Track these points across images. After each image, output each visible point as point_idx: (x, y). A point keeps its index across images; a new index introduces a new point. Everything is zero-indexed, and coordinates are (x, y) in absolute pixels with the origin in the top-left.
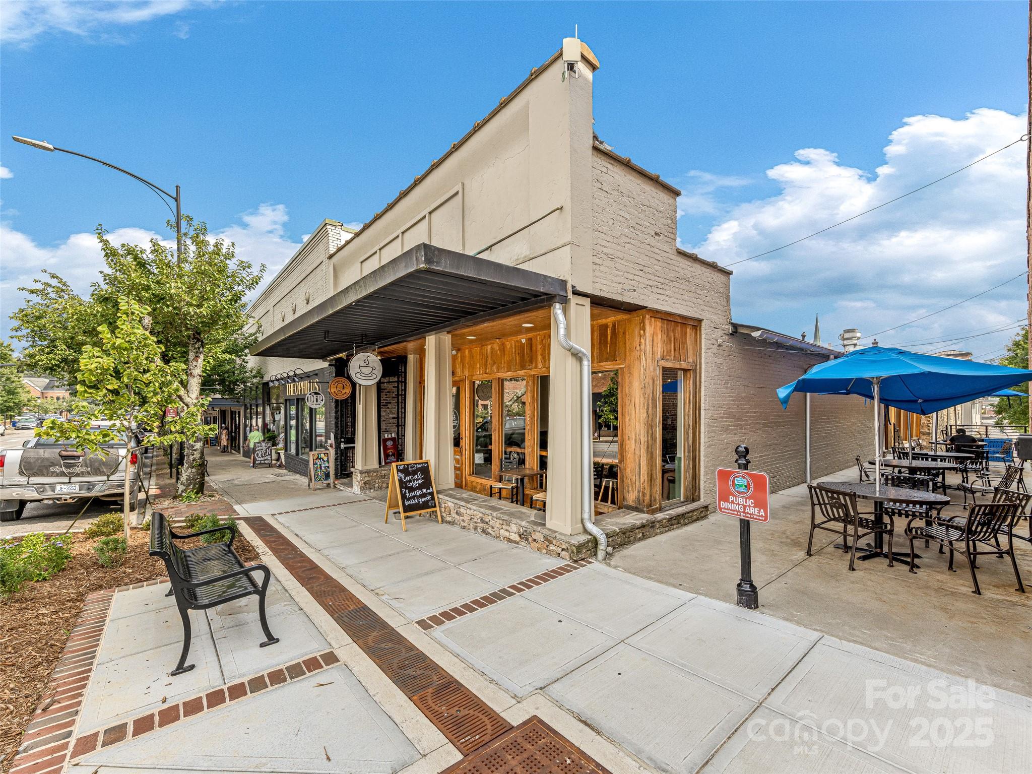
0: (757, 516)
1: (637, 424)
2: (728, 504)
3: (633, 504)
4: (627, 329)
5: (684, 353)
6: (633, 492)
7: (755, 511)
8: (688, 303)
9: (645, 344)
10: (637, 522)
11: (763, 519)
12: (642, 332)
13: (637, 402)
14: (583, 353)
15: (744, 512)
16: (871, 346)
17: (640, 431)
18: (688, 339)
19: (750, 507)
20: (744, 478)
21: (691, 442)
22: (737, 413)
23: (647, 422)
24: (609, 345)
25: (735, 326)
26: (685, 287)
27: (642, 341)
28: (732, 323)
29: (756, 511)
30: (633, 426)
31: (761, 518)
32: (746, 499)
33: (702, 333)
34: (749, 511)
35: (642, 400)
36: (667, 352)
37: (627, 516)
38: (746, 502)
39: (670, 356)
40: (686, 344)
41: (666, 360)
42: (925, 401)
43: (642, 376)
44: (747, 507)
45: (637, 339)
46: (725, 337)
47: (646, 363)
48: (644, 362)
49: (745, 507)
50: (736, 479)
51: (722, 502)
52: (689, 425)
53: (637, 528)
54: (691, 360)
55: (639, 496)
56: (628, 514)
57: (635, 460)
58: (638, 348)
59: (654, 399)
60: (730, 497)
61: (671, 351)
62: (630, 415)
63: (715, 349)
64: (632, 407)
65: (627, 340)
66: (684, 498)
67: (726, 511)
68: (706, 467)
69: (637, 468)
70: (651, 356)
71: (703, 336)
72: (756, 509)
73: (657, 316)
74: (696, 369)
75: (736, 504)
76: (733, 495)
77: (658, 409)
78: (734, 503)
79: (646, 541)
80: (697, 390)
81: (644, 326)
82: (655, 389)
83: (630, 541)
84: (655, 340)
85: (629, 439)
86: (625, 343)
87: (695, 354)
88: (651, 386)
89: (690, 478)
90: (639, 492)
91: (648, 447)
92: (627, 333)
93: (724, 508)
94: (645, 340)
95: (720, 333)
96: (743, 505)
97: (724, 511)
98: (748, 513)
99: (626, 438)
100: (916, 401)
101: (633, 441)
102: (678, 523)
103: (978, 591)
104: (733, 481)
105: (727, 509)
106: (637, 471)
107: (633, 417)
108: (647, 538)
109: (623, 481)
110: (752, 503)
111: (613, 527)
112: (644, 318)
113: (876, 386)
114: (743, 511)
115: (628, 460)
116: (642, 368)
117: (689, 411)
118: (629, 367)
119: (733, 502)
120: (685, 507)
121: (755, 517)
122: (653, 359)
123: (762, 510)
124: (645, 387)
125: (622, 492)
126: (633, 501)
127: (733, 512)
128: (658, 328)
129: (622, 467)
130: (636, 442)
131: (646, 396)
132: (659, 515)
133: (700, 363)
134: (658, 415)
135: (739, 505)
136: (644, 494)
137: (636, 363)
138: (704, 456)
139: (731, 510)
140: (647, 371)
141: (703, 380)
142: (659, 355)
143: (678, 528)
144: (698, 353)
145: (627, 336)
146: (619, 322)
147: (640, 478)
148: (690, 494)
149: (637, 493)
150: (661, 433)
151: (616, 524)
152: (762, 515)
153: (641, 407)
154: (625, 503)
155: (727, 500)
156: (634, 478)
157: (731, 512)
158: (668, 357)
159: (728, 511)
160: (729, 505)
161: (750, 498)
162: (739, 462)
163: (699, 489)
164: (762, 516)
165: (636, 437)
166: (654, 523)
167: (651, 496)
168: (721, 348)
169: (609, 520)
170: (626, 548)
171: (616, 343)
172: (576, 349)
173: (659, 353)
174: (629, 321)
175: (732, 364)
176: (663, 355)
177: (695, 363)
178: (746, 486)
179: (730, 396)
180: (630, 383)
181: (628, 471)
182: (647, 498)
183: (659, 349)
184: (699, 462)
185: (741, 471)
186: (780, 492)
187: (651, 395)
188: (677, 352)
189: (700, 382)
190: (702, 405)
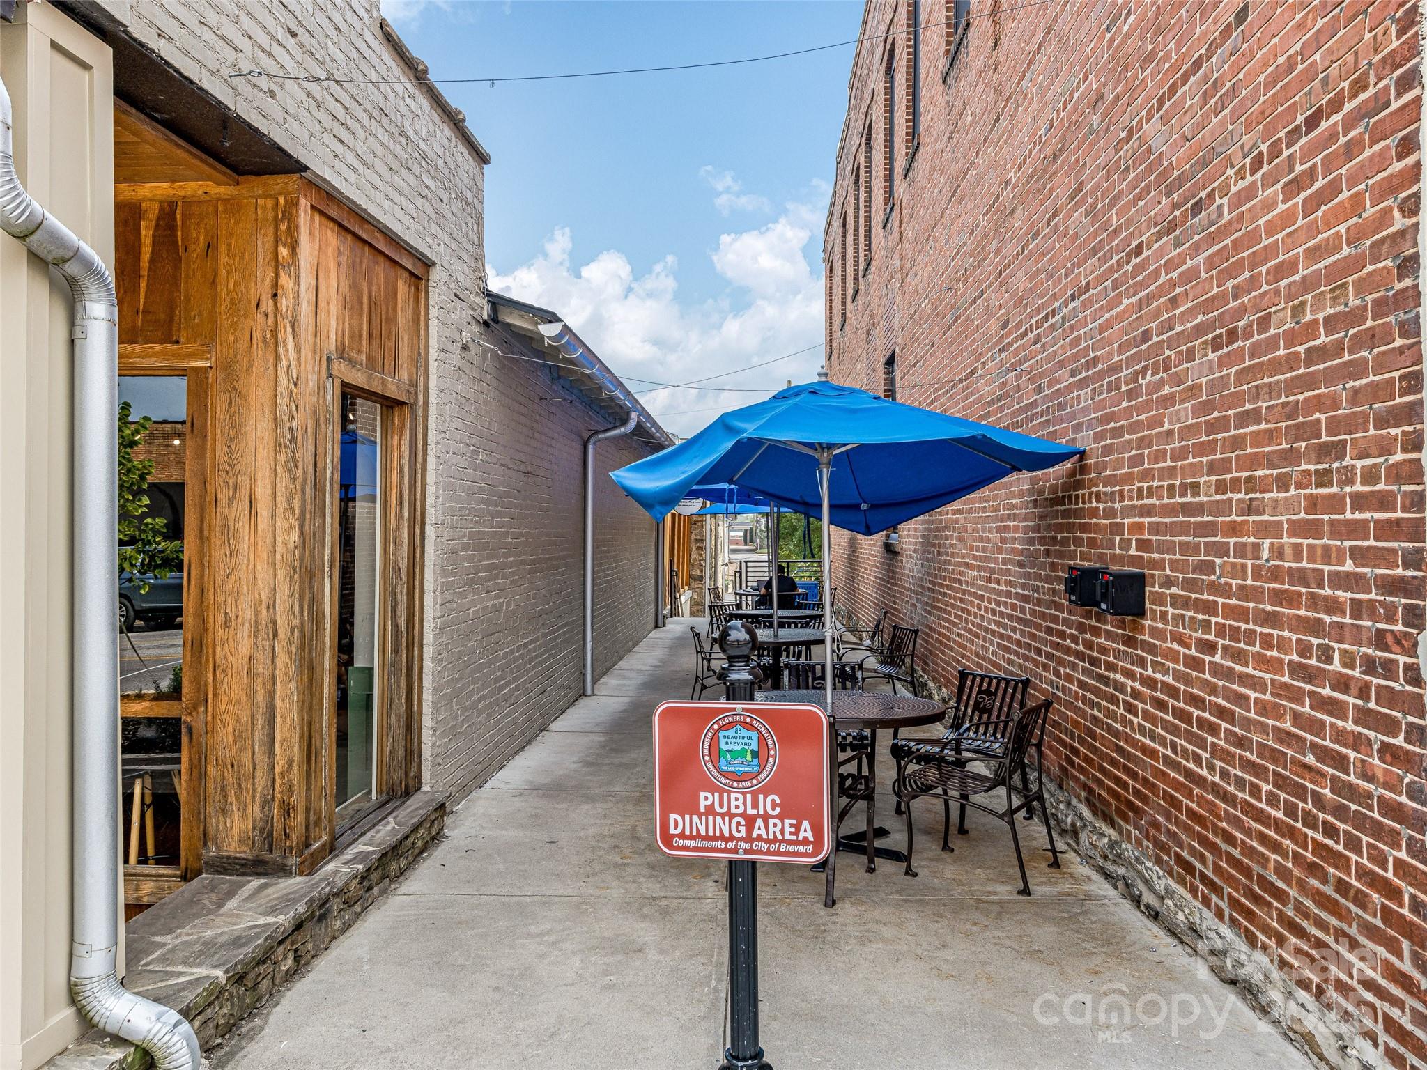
0: (790, 842)
1: (262, 569)
2: (695, 818)
3: (246, 853)
4: (222, 233)
5: (390, 349)
6: (243, 806)
7: (782, 831)
8: (405, 203)
9: (297, 294)
10: (281, 919)
11: (810, 849)
12: (284, 252)
13: (262, 490)
14: (88, 265)
15: (748, 839)
16: (816, 379)
17: (274, 591)
18: (399, 313)
19: (766, 817)
20: (750, 727)
21: (402, 620)
22: (492, 535)
23: (302, 560)
24: (143, 284)
25: (496, 302)
26: (398, 150)
27: (284, 280)
28: (488, 294)
29: (787, 829)
30: (246, 578)
31: (801, 849)
32: (755, 795)
33: (431, 302)
34: (763, 832)
35: (280, 487)
36: (352, 336)
37: (232, 904)
38: (755, 806)
39: (359, 352)
40: (396, 325)
41: (350, 361)
42: (873, 507)
43: (282, 402)
44: (759, 821)
45: (264, 277)
46: (476, 328)
47: (299, 360)
48: (292, 355)
49: (750, 821)
50: (722, 734)
51: (672, 817)
52: (397, 570)
53: (281, 943)
54: (404, 375)
55: (268, 820)
56: (231, 894)
57: (251, 696)
58: (267, 304)
59: (318, 486)
60: (703, 795)
61: (361, 336)
62: (231, 538)
63: (455, 357)
64: (239, 511)
65: (222, 275)
66: (380, 792)
67: (687, 843)
68: (436, 690)
69: (260, 721)
70: (311, 339)
71: (434, 312)
72: (787, 822)
73: (331, 213)
74: (416, 404)
75: (723, 816)
76: (713, 788)
77: (328, 520)
78: (715, 814)
79: (310, 977)
80: (419, 465)
81: (292, 231)
82: (321, 450)
83: (260, 999)
84: (322, 289)
85: (227, 625)
86: (214, 283)
87: (414, 362)
88: (311, 440)
89: (398, 730)
90: (267, 804)
91: (302, 648)
92: (223, 248)
93: (682, 836)
94: (297, 282)
95: (466, 314)
96: (744, 815)
97: (682, 843)
98: (759, 838)
99: (215, 618)
100: (857, 507)
101: (244, 631)
102: (384, 877)
103: (1026, 891)
104: (714, 740)
105: (691, 837)
106: (258, 735)
107: (244, 547)
108: (308, 963)
109: (203, 775)
110: (774, 805)
111: (202, 971)
112: (292, 204)
113: (825, 470)
114: (743, 834)
115: (224, 699)
116: (282, 375)
117: (398, 528)
118: (229, 369)
119: (710, 810)
120: (390, 819)
121: (784, 847)
122: (316, 349)
123: (806, 824)
124: (293, 440)
125: (200, 817)
126: (242, 842)
127: (710, 844)
128: (330, 251)
129: (198, 725)
130: (255, 631)
131: (299, 472)
132: (330, 867)
133: (426, 389)
134: (328, 538)
135: (732, 816)
136: (286, 813)
137: (262, 356)
138: (434, 659)
139: (707, 838)
140: (302, 384)
141: (431, 438)
142: (331, 343)
143: (383, 892)
144: (420, 360)
145: (223, 260)
146: (188, 203)
147: (271, 755)
148: (397, 775)
149: (257, 810)
150: (336, 597)
151: (205, 952)
152: (805, 838)
153: (280, 510)
154: (211, 852)
155: (691, 808)
156: (246, 760)
157: (705, 844)
158: (354, 354)
159: (691, 844)
160: (699, 824)
161: (766, 791)
162: (734, 677)
163: (420, 756)
164: (805, 842)
165: (256, 613)
166: (327, 901)
167: (308, 809)
168: (467, 355)
169: (167, 939)
170: (251, 1036)
171: (175, 282)
172: (55, 238)
173: (332, 335)
174: (233, 206)
175: (486, 403)
176: (343, 345)
177: (413, 383)
178: (755, 754)
179: (481, 491)
180: (234, 425)
181: (224, 735)
182: (298, 822)
183: (333, 323)
184: (420, 679)
185: (739, 706)
186: (553, 726)
187: (311, 469)
188: (375, 343)
189: (425, 444)
190: (430, 511)
